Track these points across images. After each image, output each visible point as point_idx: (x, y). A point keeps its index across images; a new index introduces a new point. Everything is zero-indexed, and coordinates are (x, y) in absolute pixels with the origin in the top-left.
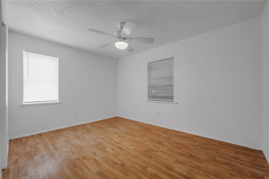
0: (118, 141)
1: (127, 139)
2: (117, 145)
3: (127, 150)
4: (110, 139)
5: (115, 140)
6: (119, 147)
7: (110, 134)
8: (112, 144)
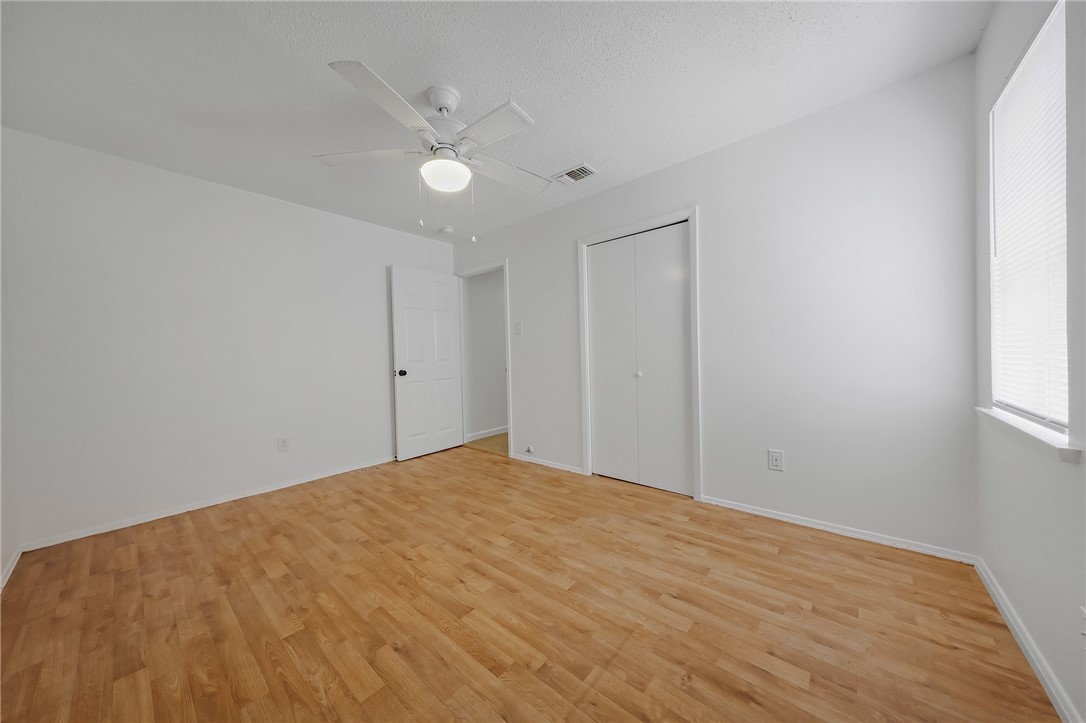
0: (472, 580)
1: (428, 594)
2: (477, 561)
3: (443, 542)
4: (513, 591)
5: (485, 586)
6: (469, 550)
7: (525, 638)
8: (495, 563)
